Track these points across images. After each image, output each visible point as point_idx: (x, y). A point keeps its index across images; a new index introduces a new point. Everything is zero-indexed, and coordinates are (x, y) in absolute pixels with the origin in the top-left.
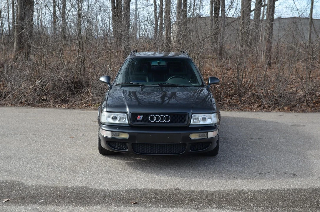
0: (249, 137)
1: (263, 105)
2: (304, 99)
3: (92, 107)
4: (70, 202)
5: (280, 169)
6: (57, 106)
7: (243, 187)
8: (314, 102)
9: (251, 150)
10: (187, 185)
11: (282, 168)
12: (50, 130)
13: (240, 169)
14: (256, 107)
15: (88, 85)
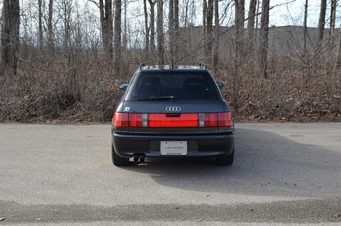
0: (247, 148)
1: (260, 116)
2: (302, 109)
3: (84, 122)
4: (68, 219)
5: (281, 180)
6: (48, 122)
7: (244, 199)
8: (311, 111)
9: (251, 162)
10: (188, 198)
11: (282, 178)
12: (42, 146)
13: (240, 180)
14: (253, 117)
15: (79, 99)
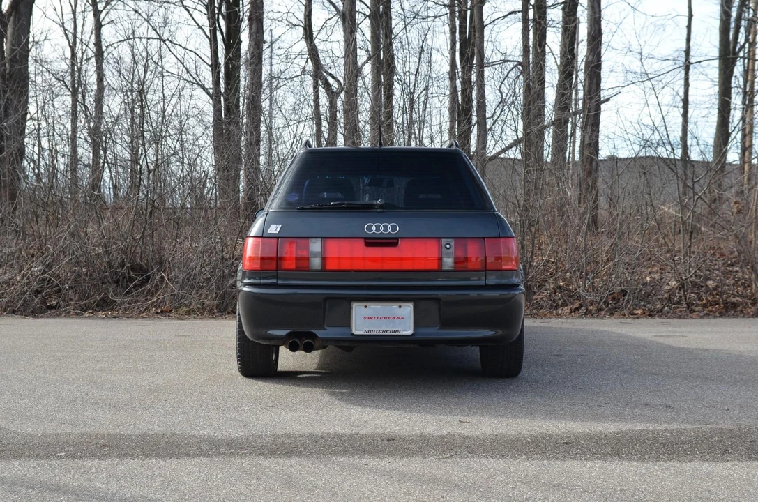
0: (555, 354)
1: (583, 308)
2: (681, 297)
3: (171, 315)
4: (132, 455)
5: (634, 399)
6: (86, 314)
7: (548, 426)
8: (704, 302)
9: (563, 372)
10: (415, 425)
11: (637, 397)
13: (538, 399)
14: (569, 311)
15: (161, 263)
